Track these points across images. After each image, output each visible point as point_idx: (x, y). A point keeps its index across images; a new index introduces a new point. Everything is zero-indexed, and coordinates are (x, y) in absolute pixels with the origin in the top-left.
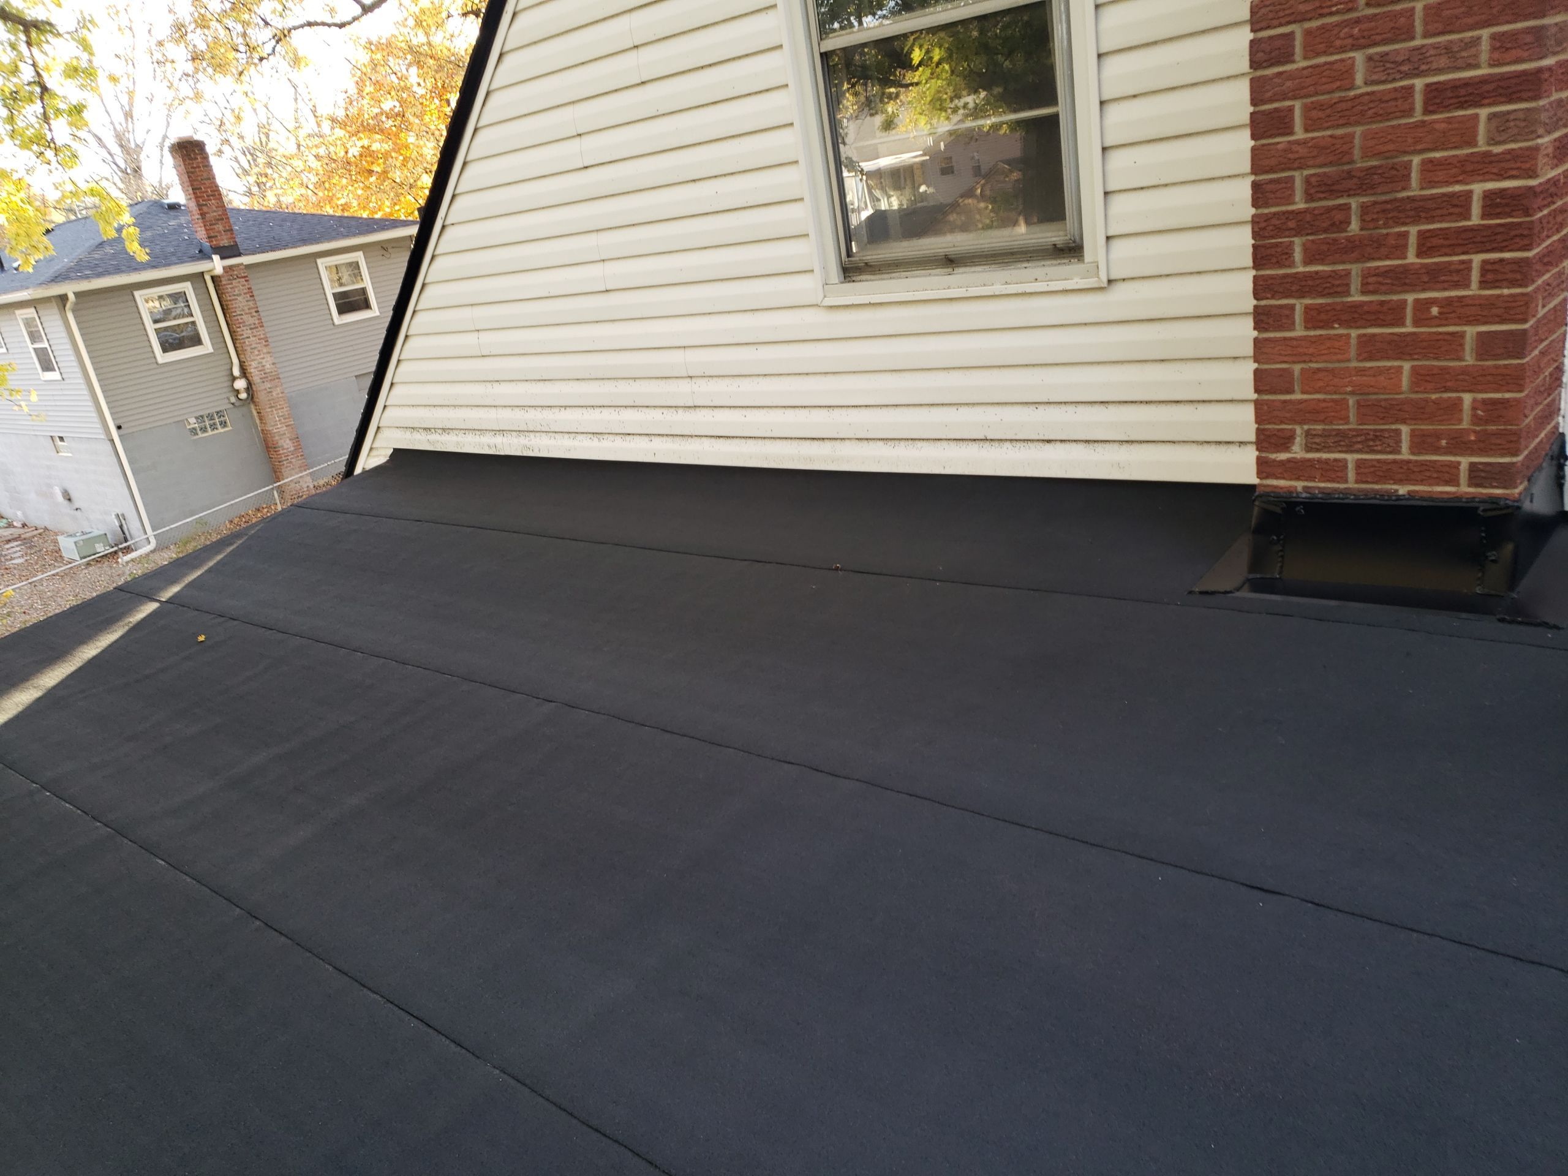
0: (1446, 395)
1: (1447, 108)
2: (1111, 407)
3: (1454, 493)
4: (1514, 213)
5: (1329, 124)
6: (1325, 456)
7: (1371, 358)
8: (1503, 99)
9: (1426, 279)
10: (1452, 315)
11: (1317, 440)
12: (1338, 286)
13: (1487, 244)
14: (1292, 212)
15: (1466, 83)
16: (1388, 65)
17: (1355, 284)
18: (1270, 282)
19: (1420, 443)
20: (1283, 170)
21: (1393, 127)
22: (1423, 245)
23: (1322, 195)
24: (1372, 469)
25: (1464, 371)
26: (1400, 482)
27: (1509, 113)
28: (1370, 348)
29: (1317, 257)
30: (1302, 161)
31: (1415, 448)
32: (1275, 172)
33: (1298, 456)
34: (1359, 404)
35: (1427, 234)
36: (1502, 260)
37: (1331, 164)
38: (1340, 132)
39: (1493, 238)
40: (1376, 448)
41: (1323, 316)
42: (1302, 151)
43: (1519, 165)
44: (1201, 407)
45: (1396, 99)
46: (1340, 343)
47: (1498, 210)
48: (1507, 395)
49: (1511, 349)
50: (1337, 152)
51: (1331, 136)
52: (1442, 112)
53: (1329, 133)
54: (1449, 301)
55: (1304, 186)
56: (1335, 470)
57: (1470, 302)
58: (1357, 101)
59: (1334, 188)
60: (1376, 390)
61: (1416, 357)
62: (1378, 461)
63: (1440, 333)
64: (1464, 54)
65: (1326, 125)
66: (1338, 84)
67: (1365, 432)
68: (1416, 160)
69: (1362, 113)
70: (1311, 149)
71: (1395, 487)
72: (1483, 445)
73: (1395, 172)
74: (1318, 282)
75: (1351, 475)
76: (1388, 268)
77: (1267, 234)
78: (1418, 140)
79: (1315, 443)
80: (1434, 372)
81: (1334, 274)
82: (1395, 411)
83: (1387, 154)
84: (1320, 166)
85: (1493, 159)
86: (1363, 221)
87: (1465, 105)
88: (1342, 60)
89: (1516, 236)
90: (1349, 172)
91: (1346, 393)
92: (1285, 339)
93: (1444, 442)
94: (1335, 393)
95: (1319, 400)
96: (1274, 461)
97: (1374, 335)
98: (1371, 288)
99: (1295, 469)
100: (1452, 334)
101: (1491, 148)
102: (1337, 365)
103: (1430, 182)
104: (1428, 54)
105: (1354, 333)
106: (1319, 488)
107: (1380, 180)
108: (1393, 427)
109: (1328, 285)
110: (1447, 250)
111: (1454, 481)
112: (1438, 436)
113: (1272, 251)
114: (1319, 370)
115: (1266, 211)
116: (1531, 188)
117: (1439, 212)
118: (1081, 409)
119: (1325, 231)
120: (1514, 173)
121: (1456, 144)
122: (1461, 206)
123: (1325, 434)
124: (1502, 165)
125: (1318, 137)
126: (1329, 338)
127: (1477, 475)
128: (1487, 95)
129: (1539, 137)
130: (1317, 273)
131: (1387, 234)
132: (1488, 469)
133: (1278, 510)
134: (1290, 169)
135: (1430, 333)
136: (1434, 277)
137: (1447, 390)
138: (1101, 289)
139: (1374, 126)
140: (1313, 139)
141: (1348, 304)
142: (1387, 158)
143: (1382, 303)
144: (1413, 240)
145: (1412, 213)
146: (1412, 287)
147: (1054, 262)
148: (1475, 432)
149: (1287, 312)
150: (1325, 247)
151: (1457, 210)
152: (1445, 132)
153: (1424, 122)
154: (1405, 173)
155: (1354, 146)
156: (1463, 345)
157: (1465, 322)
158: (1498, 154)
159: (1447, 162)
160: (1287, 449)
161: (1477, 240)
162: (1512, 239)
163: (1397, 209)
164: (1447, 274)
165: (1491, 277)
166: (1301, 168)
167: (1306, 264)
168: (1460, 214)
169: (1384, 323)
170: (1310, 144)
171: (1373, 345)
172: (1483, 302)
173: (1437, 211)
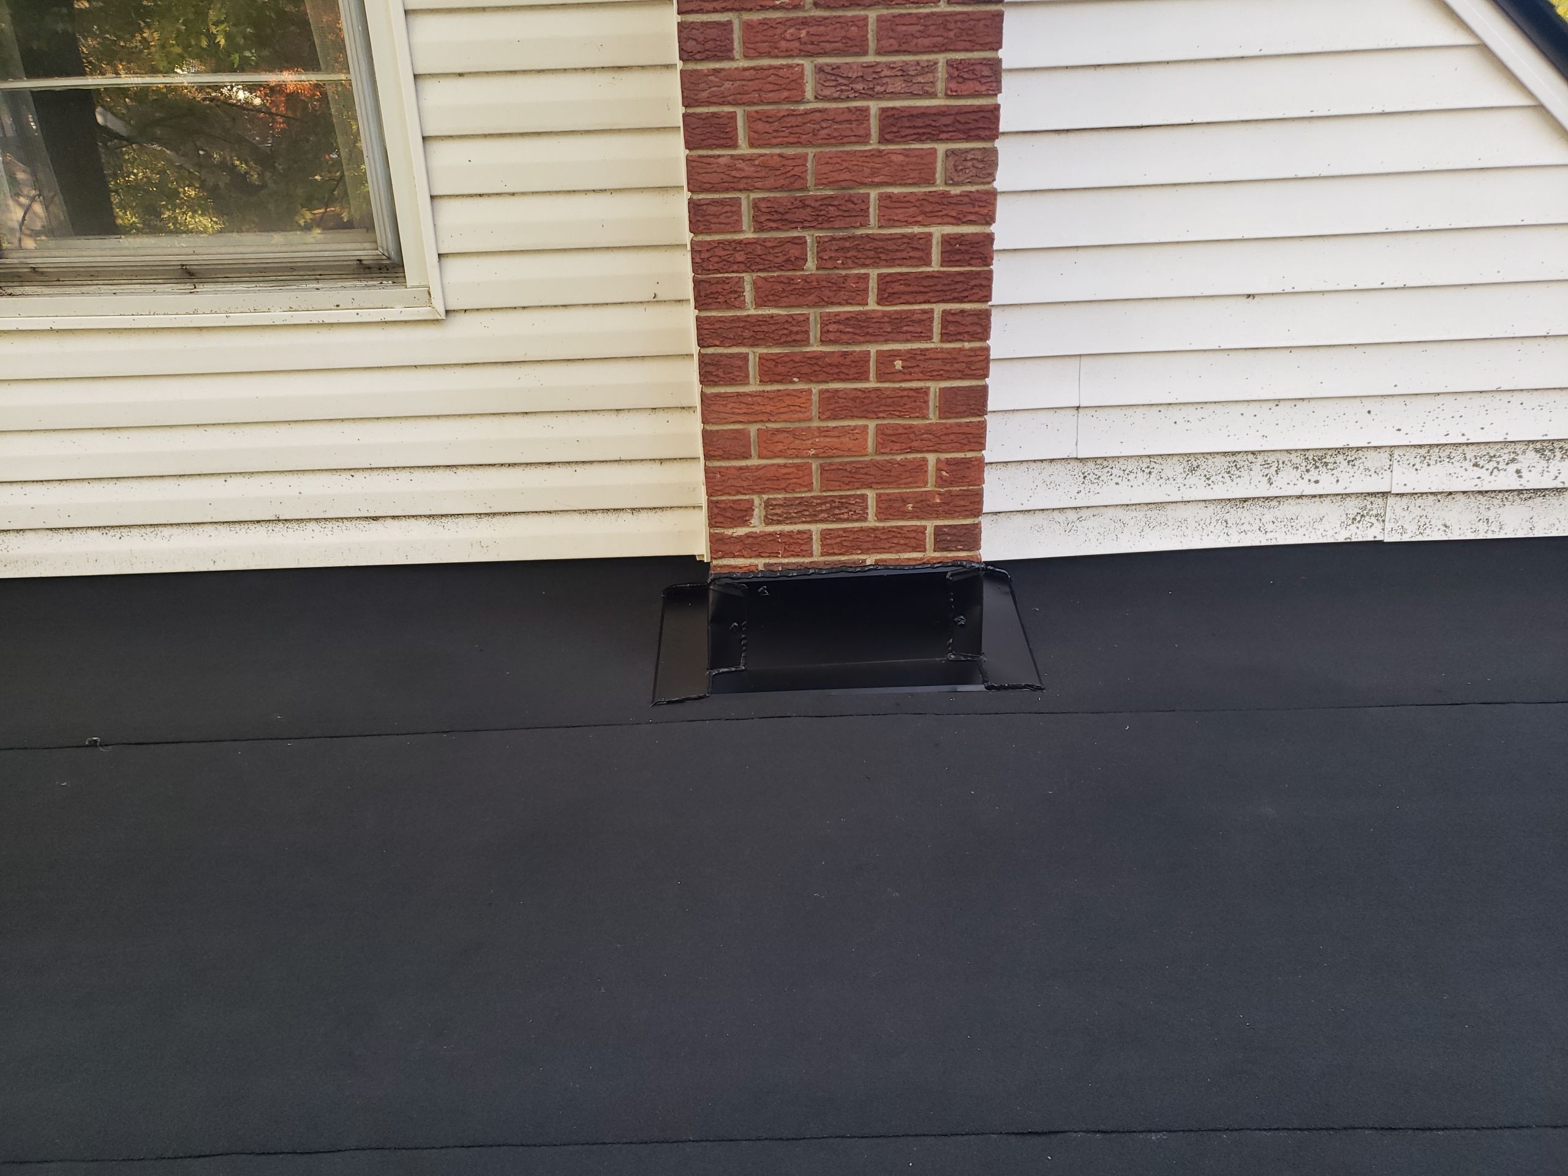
0: (911, 456)
1: (905, 139)
2: (460, 472)
3: (921, 559)
4: (972, 262)
5: (779, 140)
6: (787, 528)
7: (835, 418)
8: (961, 136)
9: (889, 330)
10: (917, 370)
11: (778, 511)
12: (797, 333)
13: (948, 293)
14: (740, 242)
15: (924, 113)
16: (841, 81)
17: (815, 332)
18: (717, 326)
19: (887, 509)
20: (727, 190)
21: (847, 153)
22: (885, 290)
23: (774, 225)
24: (839, 540)
25: (928, 429)
26: (867, 551)
27: (967, 151)
28: (833, 405)
29: (771, 298)
30: (749, 181)
31: (881, 514)
32: (716, 191)
33: (757, 530)
34: (822, 468)
35: (888, 279)
36: (962, 311)
37: (781, 188)
38: (790, 151)
40: (842, 516)
41: (781, 369)
42: (749, 170)
43: (977, 209)
44: (580, 469)
45: (849, 121)
46: (802, 400)
47: (958, 257)
48: (971, 455)
49: (973, 407)
50: (789, 174)
51: (780, 155)
52: (898, 143)
53: (777, 151)
54: (912, 355)
55: (752, 212)
56: (798, 543)
57: (933, 356)
58: (810, 117)
59: (787, 216)
60: (840, 453)
61: (881, 415)
62: (845, 530)
63: (905, 389)
64: (920, 79)
65: (774, 141)
66: (786, 94)
67: (829, 499)
68: (874, 194)
69: (815, 133)
70: (759, 169)
71: (862, 557)
72: (948, 507)
73: (852, 206)
74: (773, 328)
75: (816, 547)
76: (849, 316)
77: (711, 267)
78: (874, 173)
79: (776, 514)
80: (900, 432)
81: (791, 320)
82: (858, 476)
83: (843, 184)
84: (769, 190)
85: (950, 200)
86: (820, 258)
87: (924, 138)
88: (790, 66)
89: (975, 286)
90: (802, 200)
91: (809, 457)
92: (739, 394)
93: (910, 507)
94: (797, 457)
95: (779, 466)
96: (731, 537)
97: (837, 391)
98: (832, 336)
99: (754, 545)
100: (916, 390)
101: (948, 189)
102: (797, 425)
103: (890, 220)
104: (882, 74)
105: (815, 388)
106: (782, 564)
107: (837, 213)
108: (859, 492)
109: (785, 332)
110: (909, 297)
111: (920, 547)
112: (904, 500)
113: (719, 288)
114: (778, 430)
115: (708, 238)
116: (987, 235)
117: (899, 255)
118: (418, 475)
119: (780, 268)
120: (973, 218)
121: (915, 181)
122: (923, 250)
123: (787, 504)
124: (960, 208)
125: (766, 155)
126: (789, 394)
127: (942, 539)
128: (945, 129)
130: (772, 317)
131: (847, 276)
132: (955, 531)
133: (737, 593)
134: (735, 190)
135: (894, 389)
136: (898, 327)
137: (913, 450)
138: (436, 321)
139: (827, 149)
140: (761, 155)
141: (808, 355)
142: (844, 188)
143: (845, 354)
144: (873, 284)
145: (871, 254)
146: (874, 338)
147: (358, 283)
148: (940, 494)
149: (740, 363)
150: (779, 287)
151: (917, 254)
152: (903, 166)
153: (880, 151)
154: (864, 207)
155: (806, 170)
156: (926, 402)
157: (928, 378)
158: (957, 196)
159: (906, 199)
160: (745, 522)
161: (938, 288)
162: (972, 289)
163: (856, 248)
164: (910, 323)
165: (952, 329)
166: (748, 190)
167: (758, 306)
168: (921, 258)
169: (847, 377)
170: (757, 162)
171: (837, 402)
172: (945, 356)
173: (898, 253)
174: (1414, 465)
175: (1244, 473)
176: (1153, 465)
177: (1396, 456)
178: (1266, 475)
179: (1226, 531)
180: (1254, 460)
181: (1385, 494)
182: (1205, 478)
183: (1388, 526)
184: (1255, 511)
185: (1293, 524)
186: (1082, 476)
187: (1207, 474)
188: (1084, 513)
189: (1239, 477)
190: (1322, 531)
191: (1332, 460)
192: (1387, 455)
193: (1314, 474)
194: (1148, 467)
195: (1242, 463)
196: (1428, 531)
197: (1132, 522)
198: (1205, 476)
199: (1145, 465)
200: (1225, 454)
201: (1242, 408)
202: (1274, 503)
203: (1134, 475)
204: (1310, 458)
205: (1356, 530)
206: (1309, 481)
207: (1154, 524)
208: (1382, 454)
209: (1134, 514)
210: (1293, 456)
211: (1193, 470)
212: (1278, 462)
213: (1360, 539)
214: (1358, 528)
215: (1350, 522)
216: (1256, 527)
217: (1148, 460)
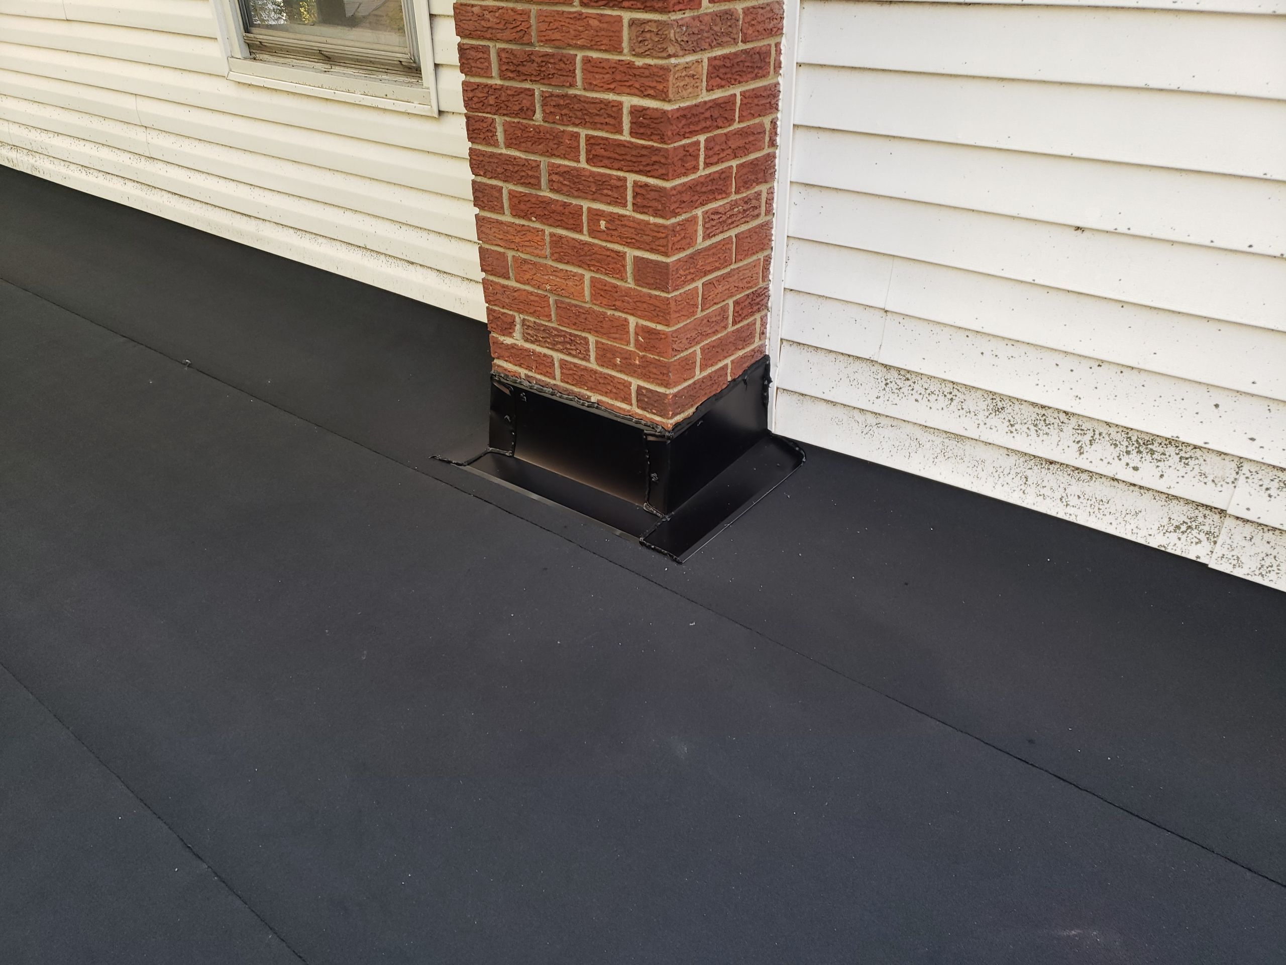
0: (617, 314)
1: (597, 4)
3: (627, 411)
4: (654, 137)
6: (539, 349)
7: (561, 260)
8: (639, 6)
9: (594, 189)
10: (615, 233)
11: (531, 332)
12: (531, 177)
13: (636, 165)
14: (491, 87)
17: (544, 178)
18: (482, 158)
19: (603, 356)
20: (480, 38)
21: (558, 12)
22: (590, 151)
23: (511, 75)
24: (571, 372)
25: (628, 292)
26: (590, 389)
27: (644, 22)
28: (560, 249)
29: (514, 141)
30: (494, 31)
31: (599, 360)
32: (473, 38)
33: (519, 344)
34: (556, 303)
35: (592, 141)
36: (646, 185)
37: (515, 41)
38: (519, 6)
39: (639, 159)
40: (572, 352)
41: (523, 206)
42: (492, 19)
43: (654, 84)
46: (539, 238)
47: (642, 130)
48: (660, 327)
49: (659, 280)
50: (518, 29)
51: (513, 10)
52: (593, 7)
54: (612, 218)
55: (498, 60)
56: (544, 365)
57: (627, 223)
59: (520, 68)
60: (567, 294)
61: (592, 268)
62: (575, 365)
63: (608, 249)
67: (563, 333)
68: (580, 55)
70: (499, 21)
71: (589, 393)
72: (645, 371)
73: (563, 65)
74: (517, 168)
75: (557, 372)
76: (566, 169)
77: (474, 106)
78: (579, 34)
79: (530, 334)
80: (607, 288)
81: (526, 164)
82: (582, 319)
83: (557, 43)
84: (509, 41)
85: (635, 71)
86: (544, 111)
87: (611, 4)
89: (657, 162)
90: (530, 54)
91: (547, 290)
92: (497, 221)
93: (618, 360)
94: (540, 288)
95: (528, 292)
96: (504, 344)
97: (561, 237)
98: (555, 186)
99: (517, 355)
100: (617, 253)
101: (633, 59)
102: (537, 260)
103: (591, 84)
105: (548, 230)
106: (535, 379)
107: (553, 71)
108: (584, 334)
109: (524, 173)
110: (606, 162)
111: (627, 400)
112: (614, 352)
113: (480, 125)
114: (525, 260)
115: (471, 80)
116: (665, 112)
117: (597, 119)
119: (518, 115)
120: (651, 92)
121: (607, 47)
122: (615, 118)
123: (536, 327)
124: (643, 80)
125: (504, 8)
126: (530, 230)
127: (642, 398)
129: (670, 56)
130: (515, 158)
131: (563, 132)
132: (649, 394)
133: (507, 392)
134: (484, 38)
135: (601, 247)
136: (600, 188)
137: (617, 309)
138: (437, 119)
139: (544, 8)
140: (499, 8)
141: (540, 199)
142: (557, 47)
143: (565, 205)
144: (582, 144)
145: (579, 114)
146: (583, 193)
147: (402, 79)
148: (639, 356)
149: (497, 194)
150: (519, 133)
151: (611, 121)
152: (597, 31)
153: (581, 14)
154: (572, 69)
155: (530, 26)
156: (624, 266)
157: (624, 243)
158: (639, 68)
159: (602, 65)
160: (510, 335)
161: (628, 158)
162: (653, 165)
163: (566, 106)
164: (609, 187)
165: (639, 200)
166: (492, 39)
167: (508, 146)
168: (614, 125)
169: (567, 226)
170: (497, 14)
171: (562, 247)
172: (636, 225)
173: (597, 117)
174: (1267, 489)
175: (1053, 431)
176: (955, 392)
177: (1245, 469)
178: (1078, 442)
179: (1023, 487)
180: (1066, 421)
181: (1222, 512)
182: (1008, 424)
183: (1219, 550)
184: (1061, 478)
185: (1101, 507)
186: (884, 382)
187: (1012, 419)
188: (882, 420)
189: (1047, 434)
190: (1133, 526)
191: (1160, 449)
192: (1234, 465)
193: (1134, 459)
194: (951, 393)
195: (1053, 421)
196: (1272, 576)
197: (928, 445)
198: (1009, 421)
199: (947, 390)
200: (1034, 404)
201: (1058, 358)
202: (1084, 476)
203: (935, 397)
204: (1134, 438)
205: (1177, 541)
206: (1127, 464)
207: (950, 454)
208: (1227, 462)
209: (931, 437)
210: (1113, 430)
211: (998, 410)
212: (1094, 431)
213: (1178, 553)
214: (1179, 539)
215: (1172, 529)
216: (1057, 495)
217: (951, 385)
